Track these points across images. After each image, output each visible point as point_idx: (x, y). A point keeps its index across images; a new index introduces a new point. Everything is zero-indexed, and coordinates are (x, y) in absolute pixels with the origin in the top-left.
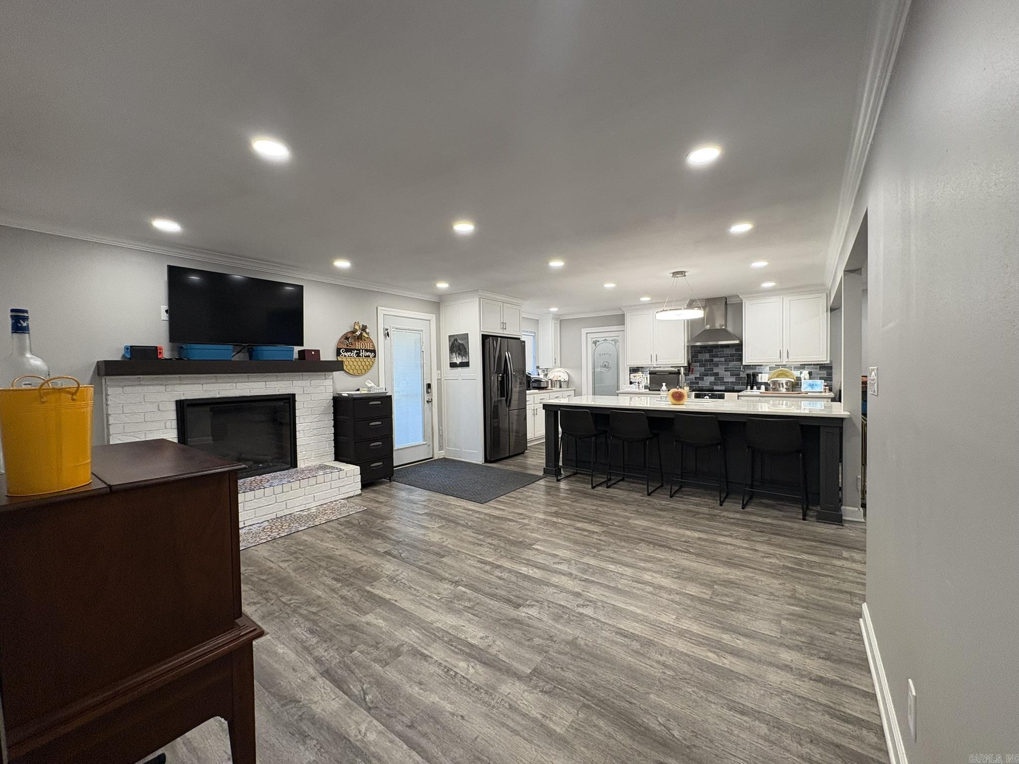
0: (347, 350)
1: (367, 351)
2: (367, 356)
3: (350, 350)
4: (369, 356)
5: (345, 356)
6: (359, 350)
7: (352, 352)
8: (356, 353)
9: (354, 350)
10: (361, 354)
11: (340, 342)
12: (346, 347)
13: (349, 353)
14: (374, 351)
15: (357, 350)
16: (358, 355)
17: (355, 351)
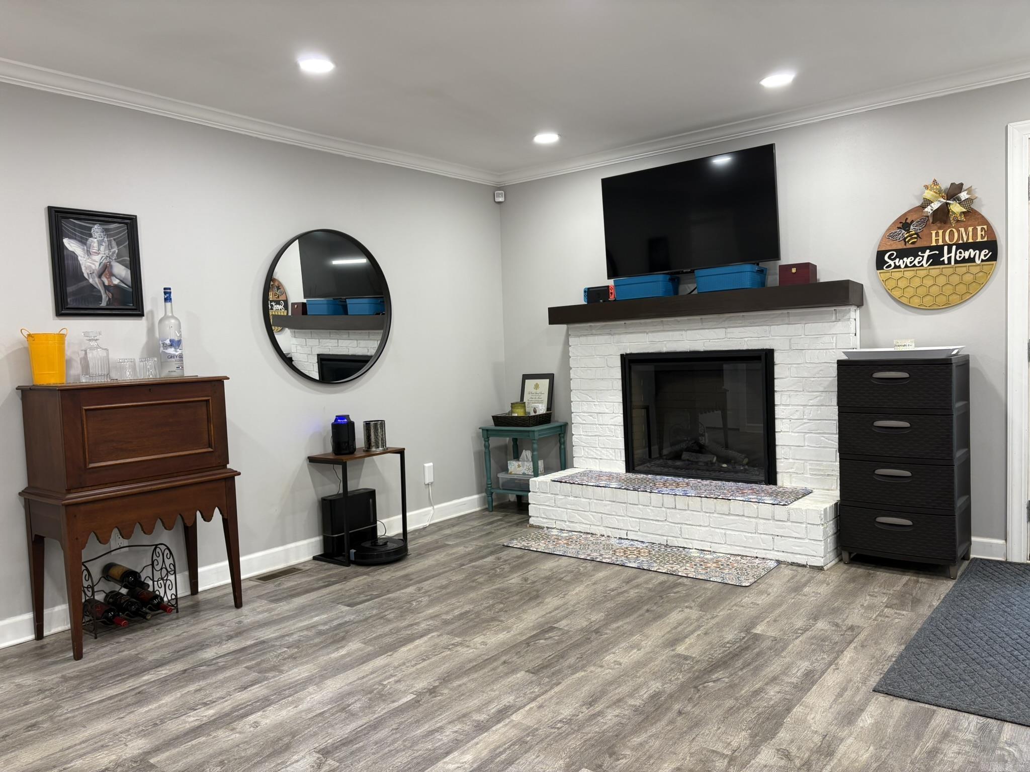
0: (902, 254)
1: (965, 246)
2: (964, 261)
3: (913, 252)
4: (971, 260)
5: (896, 267)
6: (940, 248)
7: (916, 256)
8: (929, 257)
9: (923, 250)
10: (945, 258)
11: (890, 235)
12: (901, 246)
13: (908, 261)
14: (991, 247)
15: (932, 248)
16: (936, 260)
17: (928, 253)
